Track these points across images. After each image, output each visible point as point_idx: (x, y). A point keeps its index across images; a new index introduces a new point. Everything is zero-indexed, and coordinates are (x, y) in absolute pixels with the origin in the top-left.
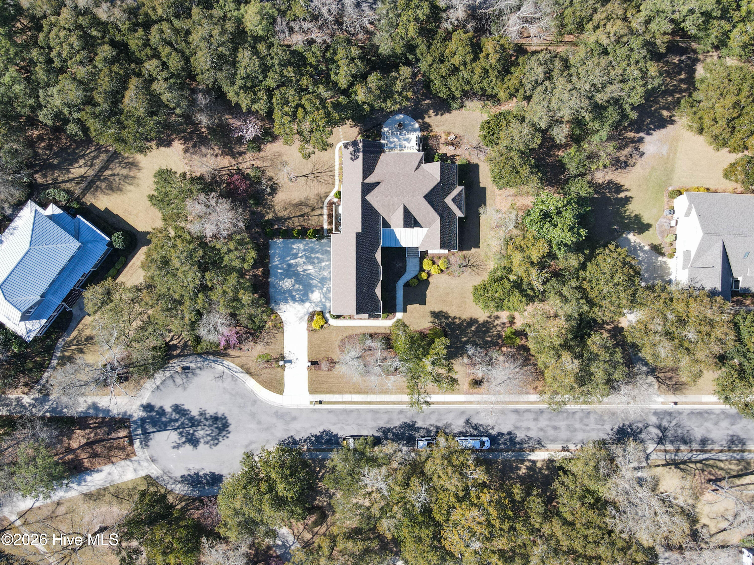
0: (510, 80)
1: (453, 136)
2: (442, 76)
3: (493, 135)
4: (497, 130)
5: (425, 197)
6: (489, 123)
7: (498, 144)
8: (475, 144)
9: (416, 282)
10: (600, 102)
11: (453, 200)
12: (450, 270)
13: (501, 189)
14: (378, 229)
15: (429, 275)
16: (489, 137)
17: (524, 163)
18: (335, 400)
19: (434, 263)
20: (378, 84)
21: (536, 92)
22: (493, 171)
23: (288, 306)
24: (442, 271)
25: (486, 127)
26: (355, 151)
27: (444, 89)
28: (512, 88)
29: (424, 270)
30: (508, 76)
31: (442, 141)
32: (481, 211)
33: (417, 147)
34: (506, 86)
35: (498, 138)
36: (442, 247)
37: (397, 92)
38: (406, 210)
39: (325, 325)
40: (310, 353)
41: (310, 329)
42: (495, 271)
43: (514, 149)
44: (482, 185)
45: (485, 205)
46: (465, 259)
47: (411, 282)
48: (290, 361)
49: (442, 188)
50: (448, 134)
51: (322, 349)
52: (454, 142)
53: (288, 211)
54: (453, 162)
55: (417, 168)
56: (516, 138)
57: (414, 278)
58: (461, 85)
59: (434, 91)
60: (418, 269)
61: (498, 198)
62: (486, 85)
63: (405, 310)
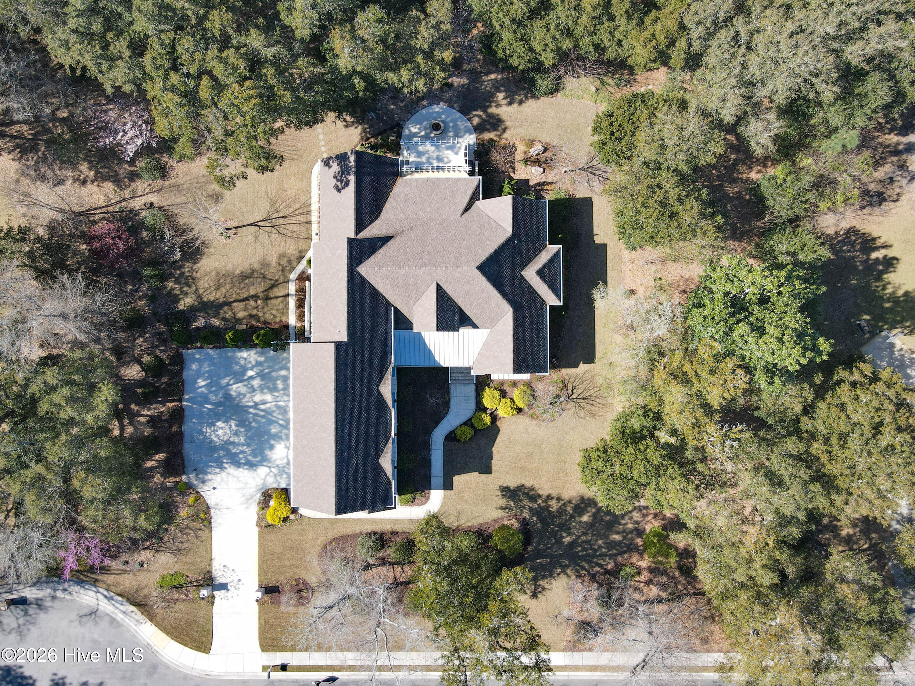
0: (656, 21)
1: (538, 148)
2: (513, 21)
3: (620, 139)
4: (629, 128)
5: (481, 268)
6: (611, 115)
7: (629, 158)
8: (582, 162)
9: (469, 432)
10: (854, 62)
11: (540, 273)
12: (535, 410)
13: (634, 249)
14: (387, 333)
15: (494, 418)
16: (611, 145)
17: (687, 196)
18: (313, 663)
19: (504, 394)
20: (379, 30)
21: (714, 43)
22: (620, 214)
23: (224, 474)
24: (520, 410)
25: (604, 124)
26: (343, 173)
27: (519, 48)
28: (661, 38)
29: (485, 409)
30: (653, 14)
31: (519, 155)
32: (597, 295)
33: (468, 168)
34: (647, 34)
35: (632, 146)
36: (517, 369)
37: (421, 51)
38: (442, 295)
39: (292, 517)
40: (263, 571)
41: (263, 524)
42: (626, 417)
43: (664, 166)
44: (598, 240)
45: (605, 283)
46: (565, 387)
47: (458, 432)
48: (224, 587)
49: (517, 249)
50: (531, 143)
51: (287, 563)
52: (542, 158)
53: (223, 290)
54: (540, 198)
55: (467, 209)
56: (670, 143)
57: (465, 424)
58: (554, 38)
59: (500, 54)
60: (472, 405)
61: (628, 266)
62: (605, 38)
63: (448, 486)
